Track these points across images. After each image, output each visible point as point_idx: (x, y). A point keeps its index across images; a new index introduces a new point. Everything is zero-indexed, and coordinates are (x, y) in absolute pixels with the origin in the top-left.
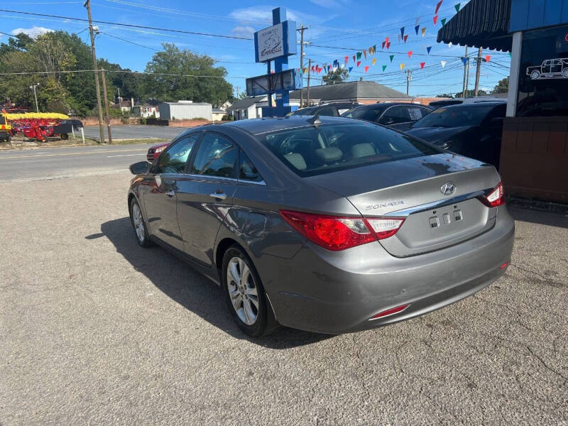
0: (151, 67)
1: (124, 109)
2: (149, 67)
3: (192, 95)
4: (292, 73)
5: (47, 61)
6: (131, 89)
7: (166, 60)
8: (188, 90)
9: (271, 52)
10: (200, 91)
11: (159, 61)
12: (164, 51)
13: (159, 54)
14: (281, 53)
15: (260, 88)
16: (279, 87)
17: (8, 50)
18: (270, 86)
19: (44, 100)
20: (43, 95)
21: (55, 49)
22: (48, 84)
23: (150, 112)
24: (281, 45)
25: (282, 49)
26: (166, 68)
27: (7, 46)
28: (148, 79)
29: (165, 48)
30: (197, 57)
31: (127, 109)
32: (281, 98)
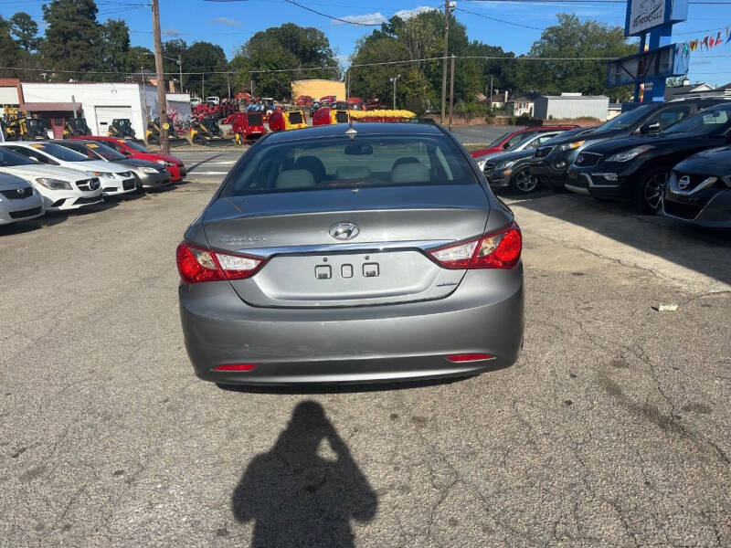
0: (538, 48)
1: (495, 105)
2: (534, 48)
3: (586, 85)
4: (671, 51)
5: (413, 48)
6: (511, 79)
7: (561, 38)
8: (581, 79)
9: (648, 19)
10: (600, 78)
11: (549, 39)
12: (559, 25)
13: (552, 30)
14: (661, 21)
15: (626, 74)
16: (651, 72)
17: (379, 37)
18: (640, 70)
19: (404, 95)
20: (405, 88)
21: (423, 32)
22: (410, 75)
23: (525, 109)
24: (663, 8)
25: (663, 14)
26: (557, 49)
27: (379, 32)
28: (530, 64)
29: (560, 21)
30: (604, 30)
31: (498, 105)
32: (650, 89)
